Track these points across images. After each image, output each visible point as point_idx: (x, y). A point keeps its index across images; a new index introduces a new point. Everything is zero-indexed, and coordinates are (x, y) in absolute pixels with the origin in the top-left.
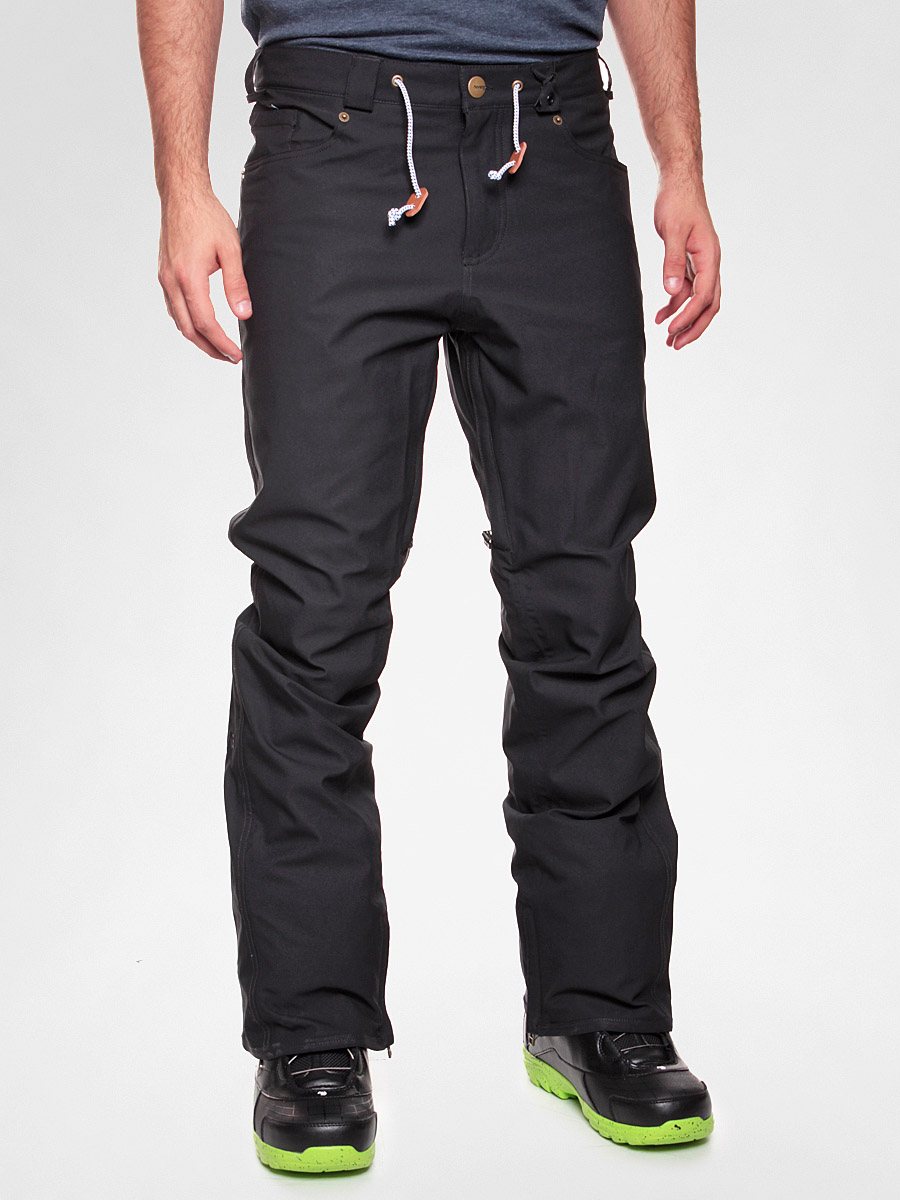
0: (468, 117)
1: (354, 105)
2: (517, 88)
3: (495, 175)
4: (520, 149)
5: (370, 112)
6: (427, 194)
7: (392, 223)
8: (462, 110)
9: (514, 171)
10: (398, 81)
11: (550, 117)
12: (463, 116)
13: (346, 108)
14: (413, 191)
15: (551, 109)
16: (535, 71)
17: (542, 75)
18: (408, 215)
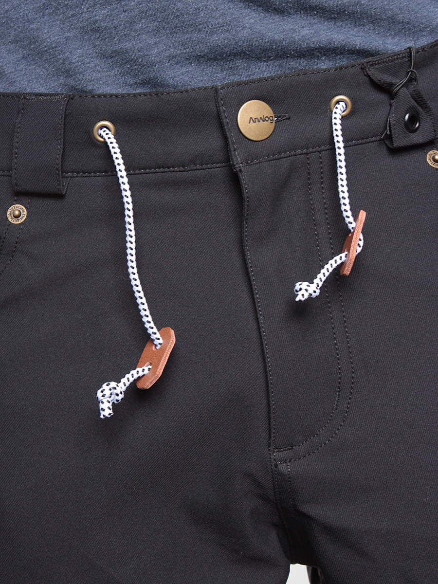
0: (244, 178)
1: (29, 187)
2: (339, 111)
3: (306, 290)
4: (355, 223)
5: (59, 196)
6: (173, 339)
7: (106, 410)
8: (231, 167)
9: (347, 271)
10: (106, 133)
11: (416, 155)
12: (234, 179)
13: (20, 195)
14: (147, 338)
15: (416, 138)
16: (372, 72)
17: (387, 78)
18: (140, 385)
